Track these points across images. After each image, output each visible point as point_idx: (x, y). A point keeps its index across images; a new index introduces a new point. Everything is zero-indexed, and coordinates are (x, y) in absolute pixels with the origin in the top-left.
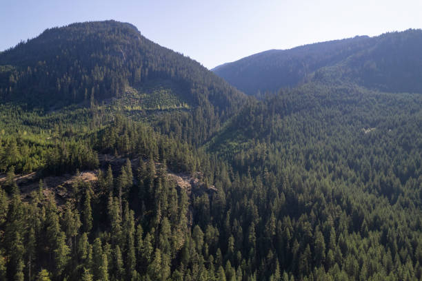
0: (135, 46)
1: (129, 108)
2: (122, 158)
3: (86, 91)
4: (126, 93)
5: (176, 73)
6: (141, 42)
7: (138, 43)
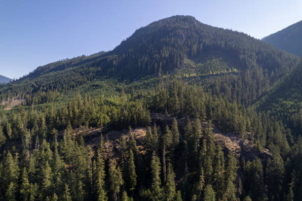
0: (193, 30)
1: (187, 76)
2: (172, 116)
3: (156, 64)
4: (185, 64)
5: (226, 45)
6: (197, 25)
7: (194, 26)
